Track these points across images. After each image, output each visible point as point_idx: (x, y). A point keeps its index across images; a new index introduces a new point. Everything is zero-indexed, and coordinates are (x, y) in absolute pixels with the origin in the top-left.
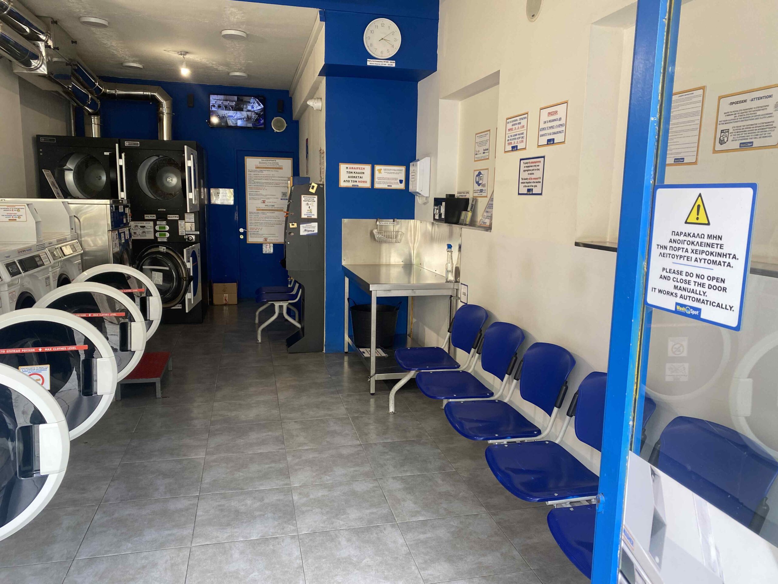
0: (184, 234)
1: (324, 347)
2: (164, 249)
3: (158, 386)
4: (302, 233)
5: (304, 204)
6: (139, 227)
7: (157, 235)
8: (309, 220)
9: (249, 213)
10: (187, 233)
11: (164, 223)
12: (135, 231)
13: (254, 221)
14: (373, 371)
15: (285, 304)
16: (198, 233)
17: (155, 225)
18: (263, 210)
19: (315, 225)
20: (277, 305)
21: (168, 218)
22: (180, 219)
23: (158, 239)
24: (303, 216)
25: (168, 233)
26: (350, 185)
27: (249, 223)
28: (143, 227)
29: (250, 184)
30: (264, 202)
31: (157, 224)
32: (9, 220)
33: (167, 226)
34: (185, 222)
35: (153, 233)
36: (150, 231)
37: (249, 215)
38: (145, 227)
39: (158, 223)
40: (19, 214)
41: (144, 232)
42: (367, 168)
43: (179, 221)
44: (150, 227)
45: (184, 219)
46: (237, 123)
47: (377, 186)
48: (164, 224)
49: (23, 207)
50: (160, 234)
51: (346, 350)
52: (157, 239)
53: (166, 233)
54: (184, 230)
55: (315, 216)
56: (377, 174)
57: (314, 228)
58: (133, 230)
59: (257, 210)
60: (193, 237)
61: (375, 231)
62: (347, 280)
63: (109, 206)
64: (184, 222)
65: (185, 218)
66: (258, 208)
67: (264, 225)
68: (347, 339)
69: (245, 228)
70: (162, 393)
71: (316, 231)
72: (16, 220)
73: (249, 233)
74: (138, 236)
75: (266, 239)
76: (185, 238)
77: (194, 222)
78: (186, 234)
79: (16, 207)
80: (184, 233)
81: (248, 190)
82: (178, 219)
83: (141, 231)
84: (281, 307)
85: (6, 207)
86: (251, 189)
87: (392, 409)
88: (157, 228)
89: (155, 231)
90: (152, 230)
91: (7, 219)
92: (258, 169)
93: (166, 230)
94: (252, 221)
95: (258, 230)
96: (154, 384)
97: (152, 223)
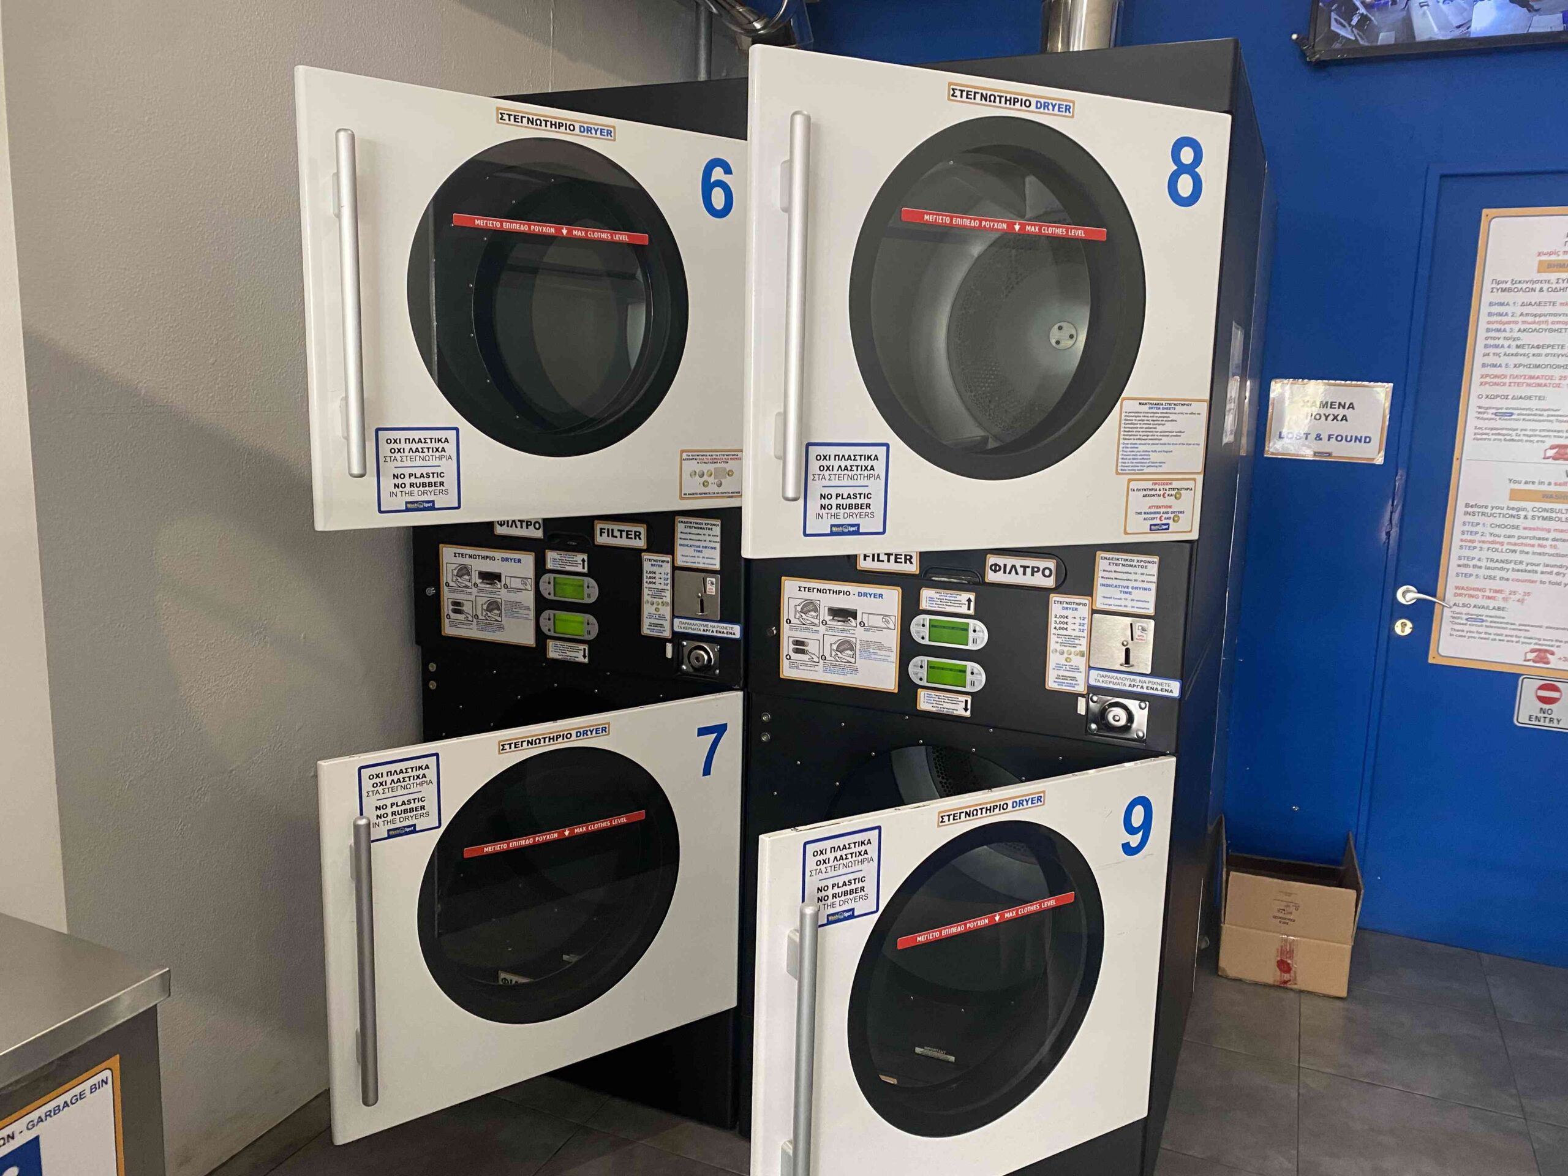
0: (1081, 688)
6: (825, 615)
7: (918, 670)
9: (1461, 508)
10: (1096, 679)
11: (962, 601)
12: (800, 635)
13: (1485, 554)
16: (1173, 688)
17: (910, 609)
18: (1547, 497)
23: (922, 694)
25: (977, 667)
27: (1454, 561)
28: (844, 614)
29: (1489, 360)
30: (1561, 452)
31: (924, 605)
33: (980, 626)
34: (1094, 612)
35: (894, 656)
36: (879, 645)
37: (1460, 517)
38: (853, 614)
39: (929, 597)
41: (845, 646)
43: (1054, 598)
44: (877, 621)
45: (1087, 590)
48: (964, 610)
50: (931, 667)
52: (915, 699)
53: (971, 666)
54: (1081, 663)
58: (794, 628)
59: (1515, 495)
64: (1084, 611)
65: (1099, 581)
66: (1522, 486)
67: (1545, 578)
69: (1429, 583)
73: (1447, 612)
75: (1542, 655)
76: (1082, 709)
77: (1151, 611)
78: (1093, 690)
80: (1081, 677)
81: (1476, 389)
86: (1497, 381)
88: (920, 630)
89: (909, 649)
90: (892, 639)
92: (1553, 276)
93: (971, 647)
94: (1475, 553)
95: (1502, 604)
97: (892, 597)
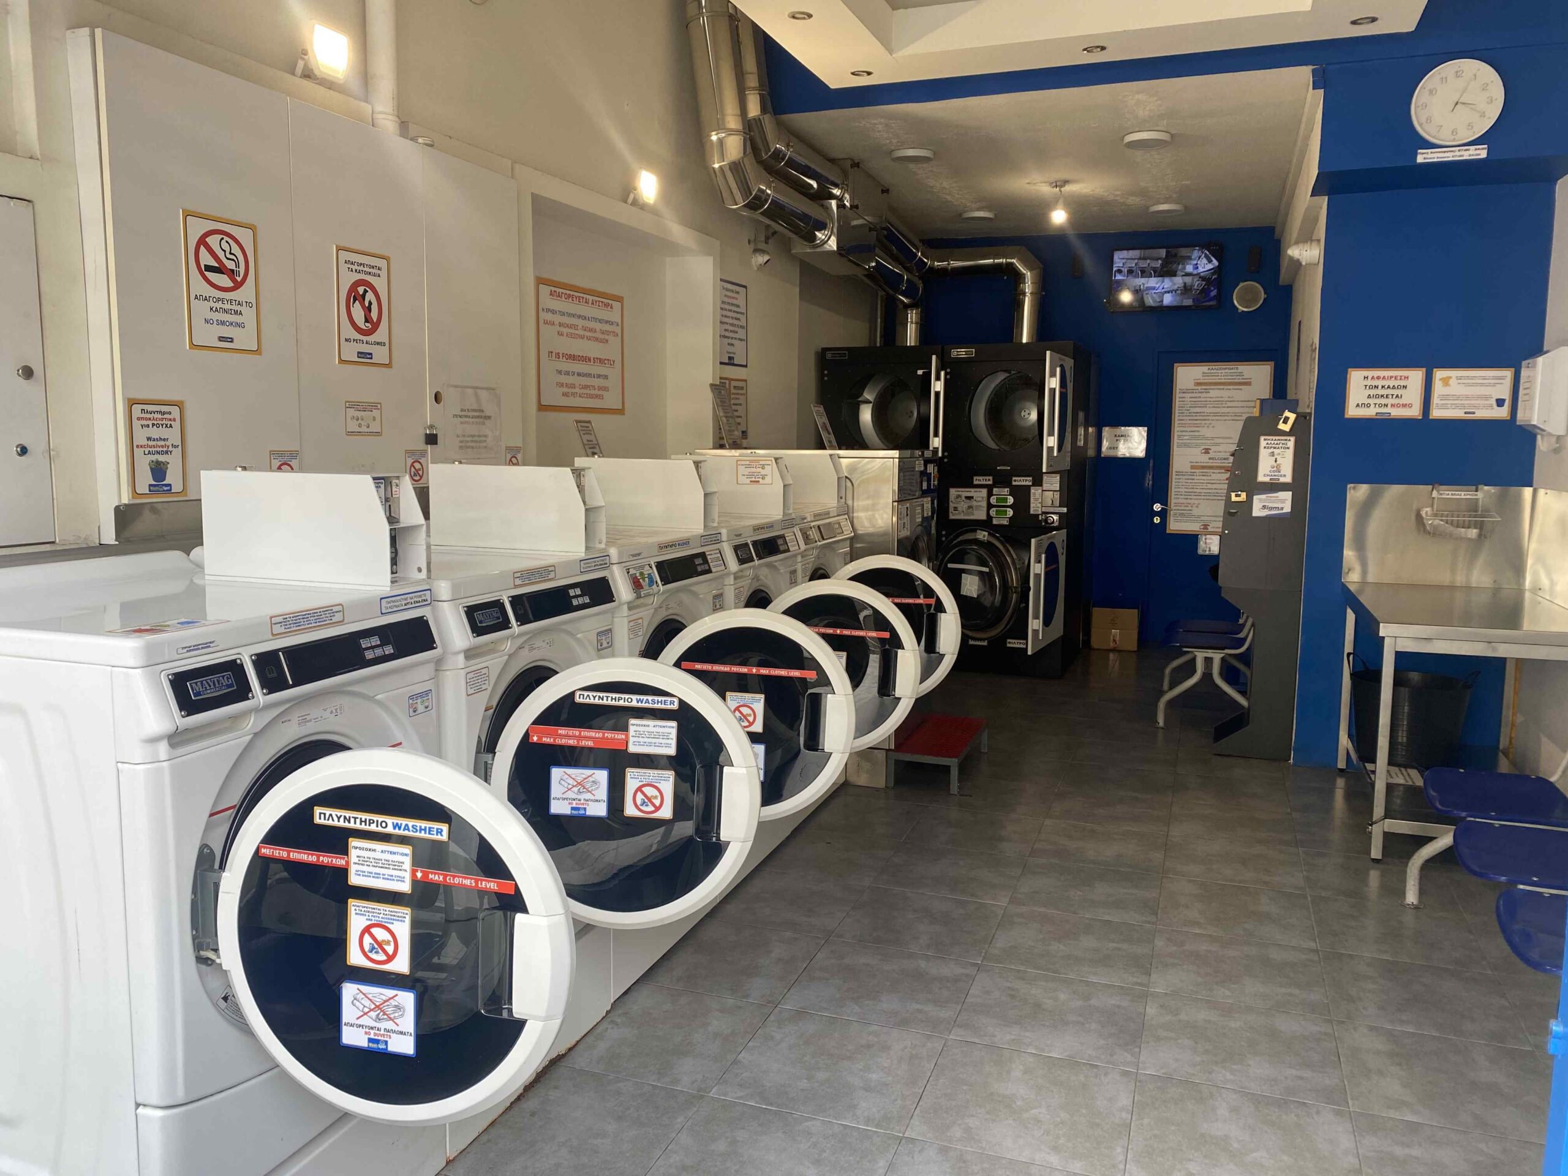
0: (1040, 513)
1: (1292, 752)
2: (984, 536)
3: (954, 773)
4: (1257, 511)
5: (1264, 453)
6: (963, 499)
7: (993, 512)
8: (1274, 487)
9: (1174, 473)
10: (1044, 510)
11: (1006, 491)
12: (955, 505)
13: (1183, 490)
14: (1379, 810)
15: (1217, 656)
16: (1065, 510)
17: (990, 494)
18: (1203, 467)
19: (1287, 496)
20: (1200, 655)
21: (1014, 483)
22: (1034, 485)
23: (994, 519)
24: (1261, 478)
25: (1011, 510)
26: (1370, 412)
27: (1173, 493)
28: (969, 498)
29: (1181, 418)
30: (1207, 451)
31: (994, 493)
32: (751, 481)
33: (1011, 497)
34: (1043, 491)
35: (985, 509)
36: (980, 506)
37: (1174, 476)
38: (972, 497)
39: (995, 491)
40: (763, 472)
41: (970, 507)
42: (1416, 376)
43: (1032, 488)
44: (980, 499)
45: (1041, 485)
46: (1162, 301)
47: (1436, 413)
48: (1006, 493)
49: (770, 463)
50: (997, 511)
51: (1341, 764)
52: (992, 521)
53: (1008, 509)
54: (1040, 505)
55: (1288, 479)
56: (1438, 388)
57: (1283, 502)
58: (954, 503)
59: (1192, 467)
60: (1056, 517)
61: (1426, 511)
62: (1351, 617)
63: (897, 460)
64: (1040, 491)
65: (1044, 482)
66: (1195, 464)
67: (1205, 497)
68: (1344, 741)
69: (1165, 502)
70: (959, 788)
71: (1287, 508)
72: (758, 481)
73: (1172, 512)
74: (959, 514)
75: (1206, 526)
76: (1040, 519)
77: (1058, 489)
78: (1044, 513)
79: (761, 463)
80: (1040, 510)
81: (1176, 429)
82: (1030, 484)
83: (966, 506)
84: (1208, 661)
85: (748, 463)
86: (1183, 426)
87: (1411, 897)
88: (993, 500)
89: (990, 506)
90: (984, 504)
91: (748, 481)
92: (1199, 388)
93: (1008, 504)
94: (1180, 490)
95: (1190, 508)
96: (947, 769)
97: (984, 492)
